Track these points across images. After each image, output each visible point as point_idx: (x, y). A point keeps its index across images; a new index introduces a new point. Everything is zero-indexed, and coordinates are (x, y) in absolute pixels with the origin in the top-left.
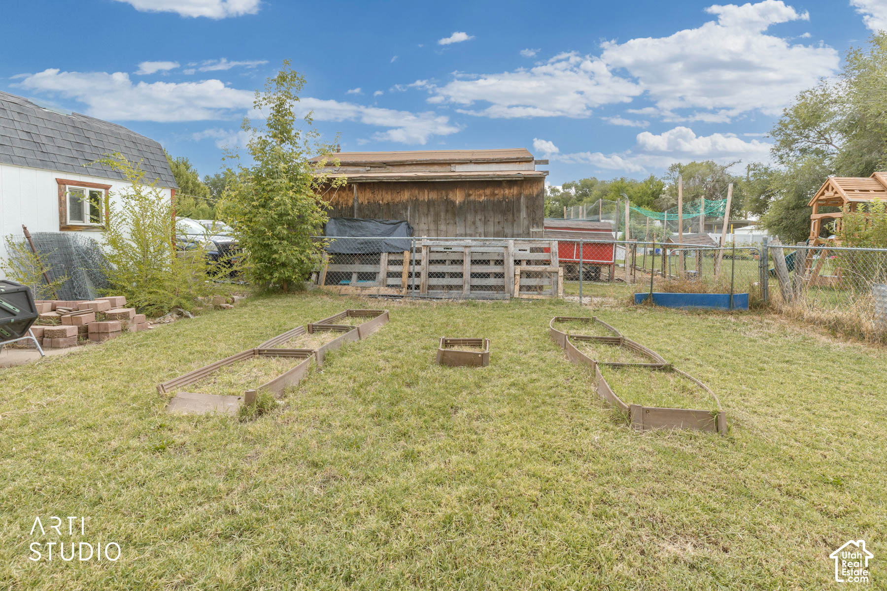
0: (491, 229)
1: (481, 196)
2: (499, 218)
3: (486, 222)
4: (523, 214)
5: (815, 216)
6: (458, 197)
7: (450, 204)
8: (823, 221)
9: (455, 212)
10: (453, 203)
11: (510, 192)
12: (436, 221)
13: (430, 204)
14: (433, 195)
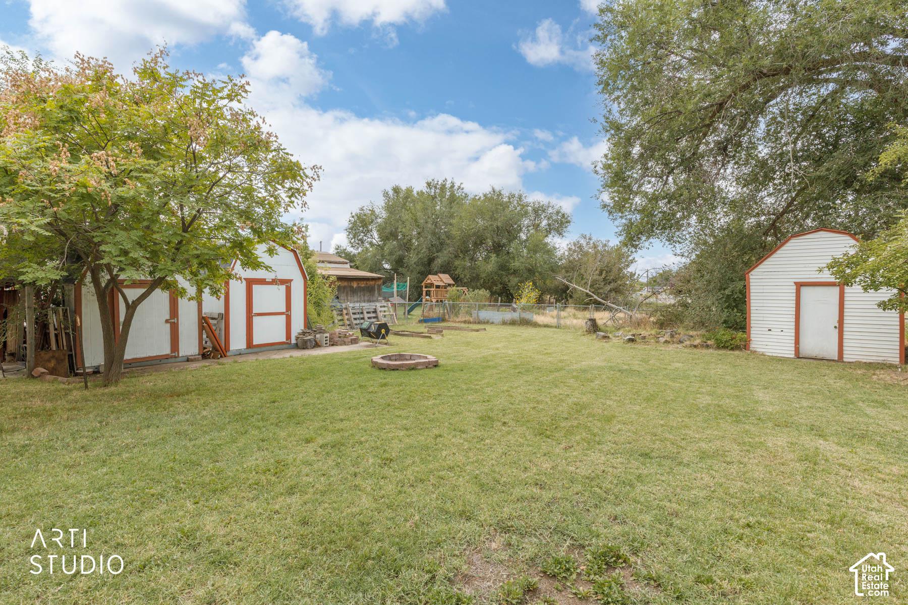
0: (366, 298)
1: (362, 284)
2: (368, 294)
3: (364, 296)
4: (376, 292)
5: (424, 289)
6: (355, 285)
7: (351, 287)
8: (427, 291)
9: (354, 291)
10: (353, 287)
11: (372, 283)
12: (347, 296)
13: (345, 287)
14: (345, 284)
